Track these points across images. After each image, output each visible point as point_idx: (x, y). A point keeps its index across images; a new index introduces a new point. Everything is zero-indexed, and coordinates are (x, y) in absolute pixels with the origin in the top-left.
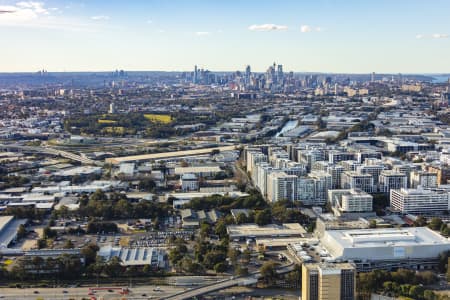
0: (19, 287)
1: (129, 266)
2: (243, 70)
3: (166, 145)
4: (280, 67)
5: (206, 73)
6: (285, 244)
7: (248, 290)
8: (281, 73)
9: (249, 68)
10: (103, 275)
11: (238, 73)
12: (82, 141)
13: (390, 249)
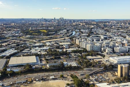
0: (52, 72)
1: (73, 66)
2: (54, 18)
3: (51, 37)
4: (63, 18)
5: (45, 19)
6: (101, 60)
7: (102, 71)
8: (63, 19)
9: (55, 18)
10: (68, 69)
11: (53, 19)
12: (30, 37)
13: (126, 61)
